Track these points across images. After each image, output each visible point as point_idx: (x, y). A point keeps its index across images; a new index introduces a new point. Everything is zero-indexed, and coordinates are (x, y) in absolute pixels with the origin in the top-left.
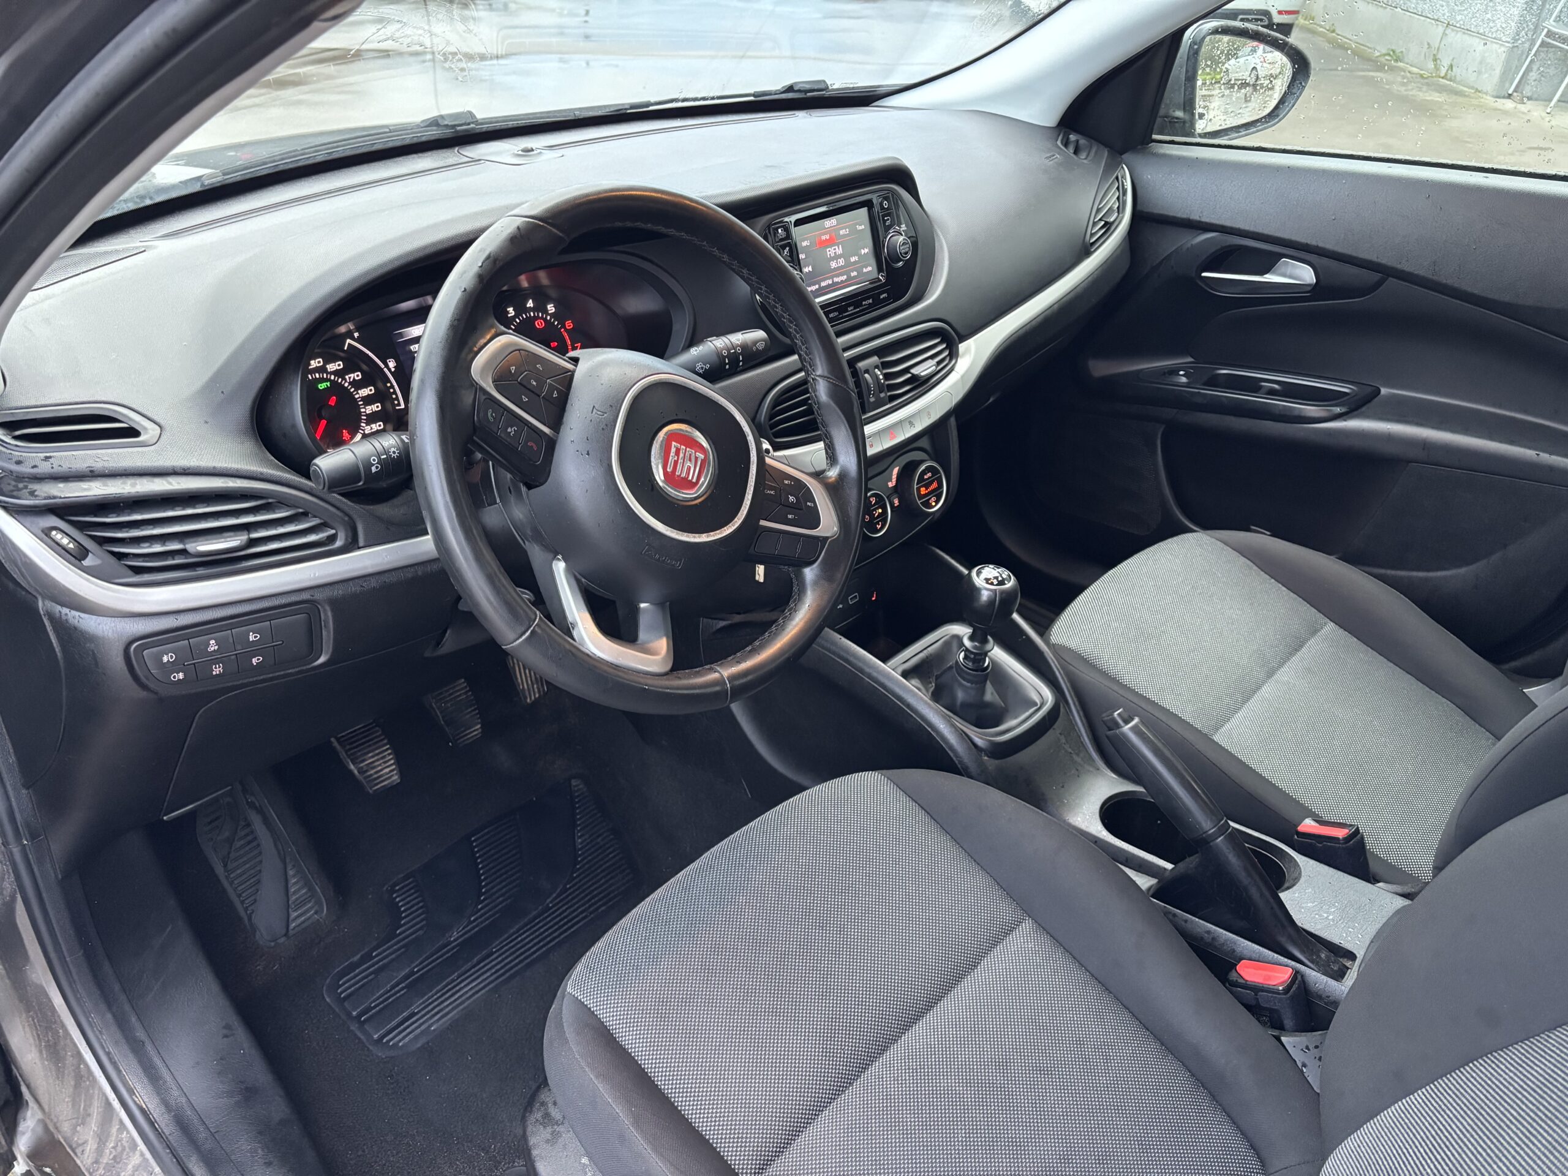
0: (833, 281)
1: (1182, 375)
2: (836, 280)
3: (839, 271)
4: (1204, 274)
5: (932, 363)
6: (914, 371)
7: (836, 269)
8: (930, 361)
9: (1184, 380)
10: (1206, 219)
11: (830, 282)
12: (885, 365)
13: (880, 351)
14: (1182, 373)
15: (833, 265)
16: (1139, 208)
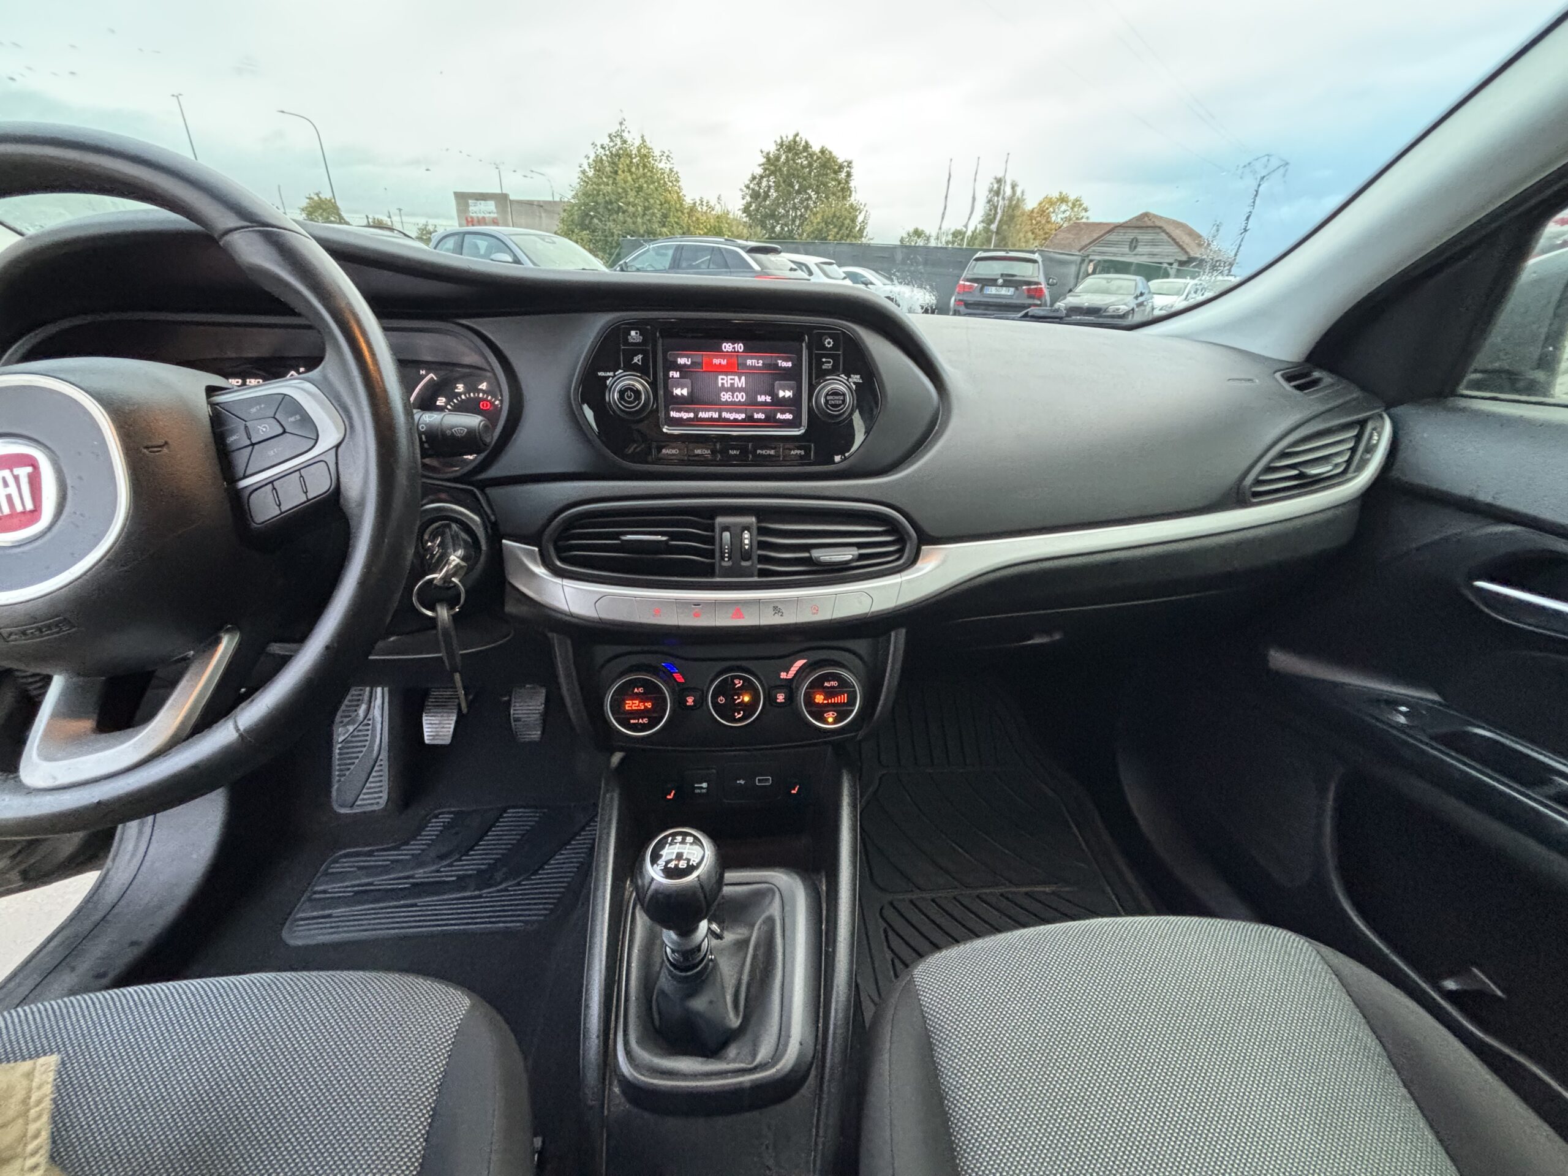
0: (720, 415)
1: (1401, 713)
2: (725, 415)
3: (733, 406)
4: (1480, 584)
5: (855, 552)
6: (816, 553)
7: (726, 403)
8: (855, 549)
9: (1402, 720)
10: (1505, 502)
11: (716, 415)
12: (762, 531)
13: (761, 513)
14: (1403, 709)
15: (726, 397)
16: (1395, 473)
